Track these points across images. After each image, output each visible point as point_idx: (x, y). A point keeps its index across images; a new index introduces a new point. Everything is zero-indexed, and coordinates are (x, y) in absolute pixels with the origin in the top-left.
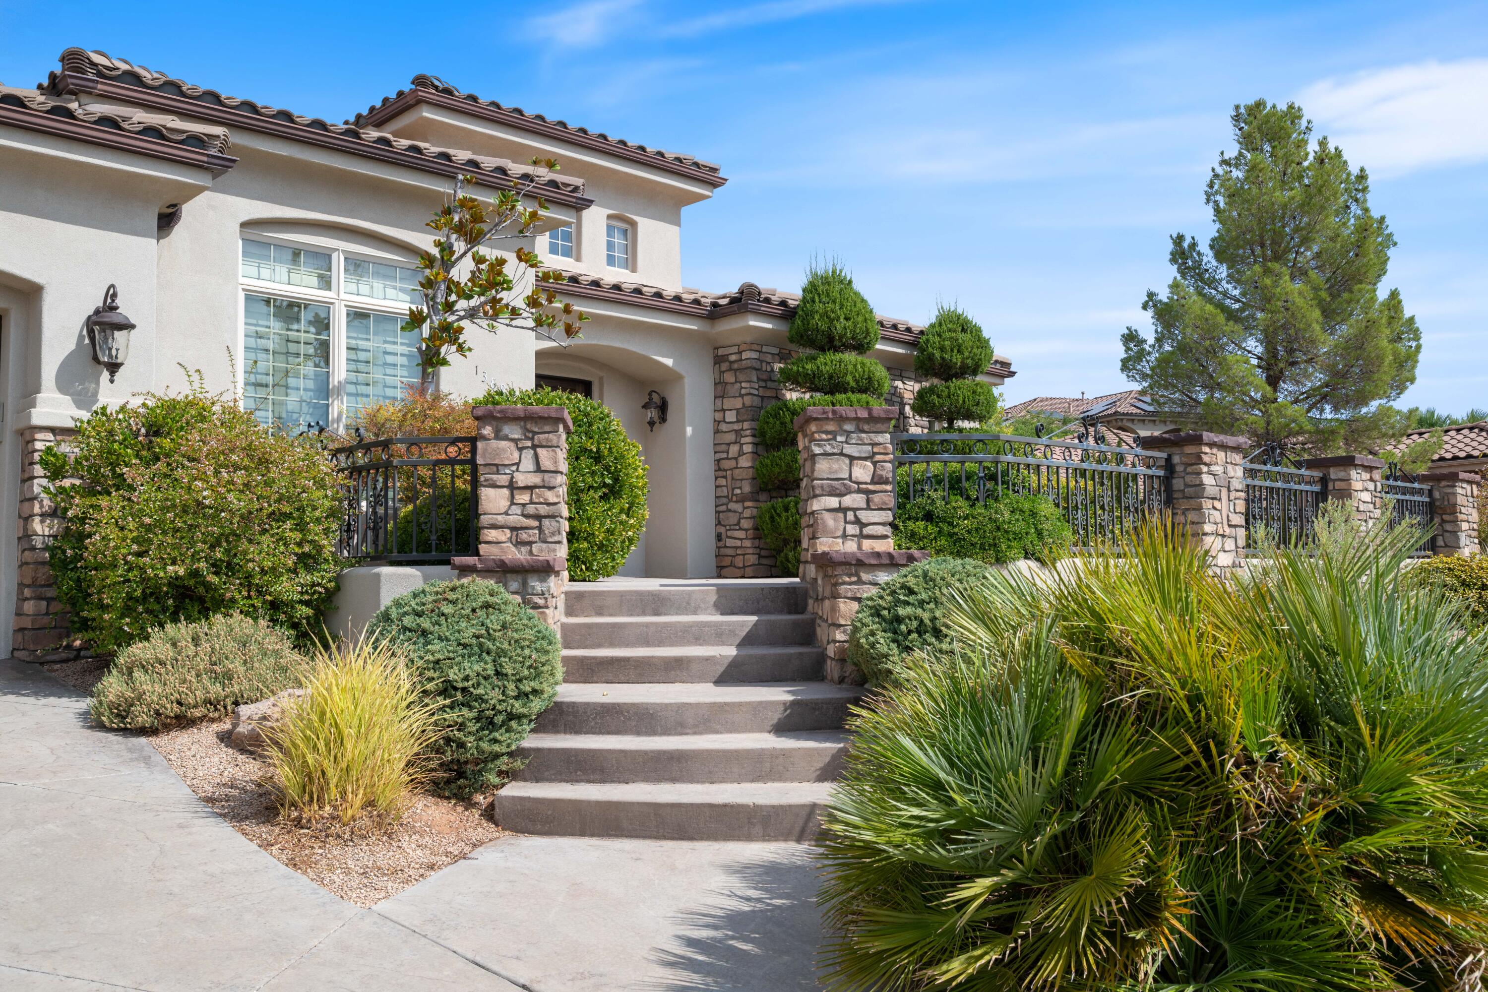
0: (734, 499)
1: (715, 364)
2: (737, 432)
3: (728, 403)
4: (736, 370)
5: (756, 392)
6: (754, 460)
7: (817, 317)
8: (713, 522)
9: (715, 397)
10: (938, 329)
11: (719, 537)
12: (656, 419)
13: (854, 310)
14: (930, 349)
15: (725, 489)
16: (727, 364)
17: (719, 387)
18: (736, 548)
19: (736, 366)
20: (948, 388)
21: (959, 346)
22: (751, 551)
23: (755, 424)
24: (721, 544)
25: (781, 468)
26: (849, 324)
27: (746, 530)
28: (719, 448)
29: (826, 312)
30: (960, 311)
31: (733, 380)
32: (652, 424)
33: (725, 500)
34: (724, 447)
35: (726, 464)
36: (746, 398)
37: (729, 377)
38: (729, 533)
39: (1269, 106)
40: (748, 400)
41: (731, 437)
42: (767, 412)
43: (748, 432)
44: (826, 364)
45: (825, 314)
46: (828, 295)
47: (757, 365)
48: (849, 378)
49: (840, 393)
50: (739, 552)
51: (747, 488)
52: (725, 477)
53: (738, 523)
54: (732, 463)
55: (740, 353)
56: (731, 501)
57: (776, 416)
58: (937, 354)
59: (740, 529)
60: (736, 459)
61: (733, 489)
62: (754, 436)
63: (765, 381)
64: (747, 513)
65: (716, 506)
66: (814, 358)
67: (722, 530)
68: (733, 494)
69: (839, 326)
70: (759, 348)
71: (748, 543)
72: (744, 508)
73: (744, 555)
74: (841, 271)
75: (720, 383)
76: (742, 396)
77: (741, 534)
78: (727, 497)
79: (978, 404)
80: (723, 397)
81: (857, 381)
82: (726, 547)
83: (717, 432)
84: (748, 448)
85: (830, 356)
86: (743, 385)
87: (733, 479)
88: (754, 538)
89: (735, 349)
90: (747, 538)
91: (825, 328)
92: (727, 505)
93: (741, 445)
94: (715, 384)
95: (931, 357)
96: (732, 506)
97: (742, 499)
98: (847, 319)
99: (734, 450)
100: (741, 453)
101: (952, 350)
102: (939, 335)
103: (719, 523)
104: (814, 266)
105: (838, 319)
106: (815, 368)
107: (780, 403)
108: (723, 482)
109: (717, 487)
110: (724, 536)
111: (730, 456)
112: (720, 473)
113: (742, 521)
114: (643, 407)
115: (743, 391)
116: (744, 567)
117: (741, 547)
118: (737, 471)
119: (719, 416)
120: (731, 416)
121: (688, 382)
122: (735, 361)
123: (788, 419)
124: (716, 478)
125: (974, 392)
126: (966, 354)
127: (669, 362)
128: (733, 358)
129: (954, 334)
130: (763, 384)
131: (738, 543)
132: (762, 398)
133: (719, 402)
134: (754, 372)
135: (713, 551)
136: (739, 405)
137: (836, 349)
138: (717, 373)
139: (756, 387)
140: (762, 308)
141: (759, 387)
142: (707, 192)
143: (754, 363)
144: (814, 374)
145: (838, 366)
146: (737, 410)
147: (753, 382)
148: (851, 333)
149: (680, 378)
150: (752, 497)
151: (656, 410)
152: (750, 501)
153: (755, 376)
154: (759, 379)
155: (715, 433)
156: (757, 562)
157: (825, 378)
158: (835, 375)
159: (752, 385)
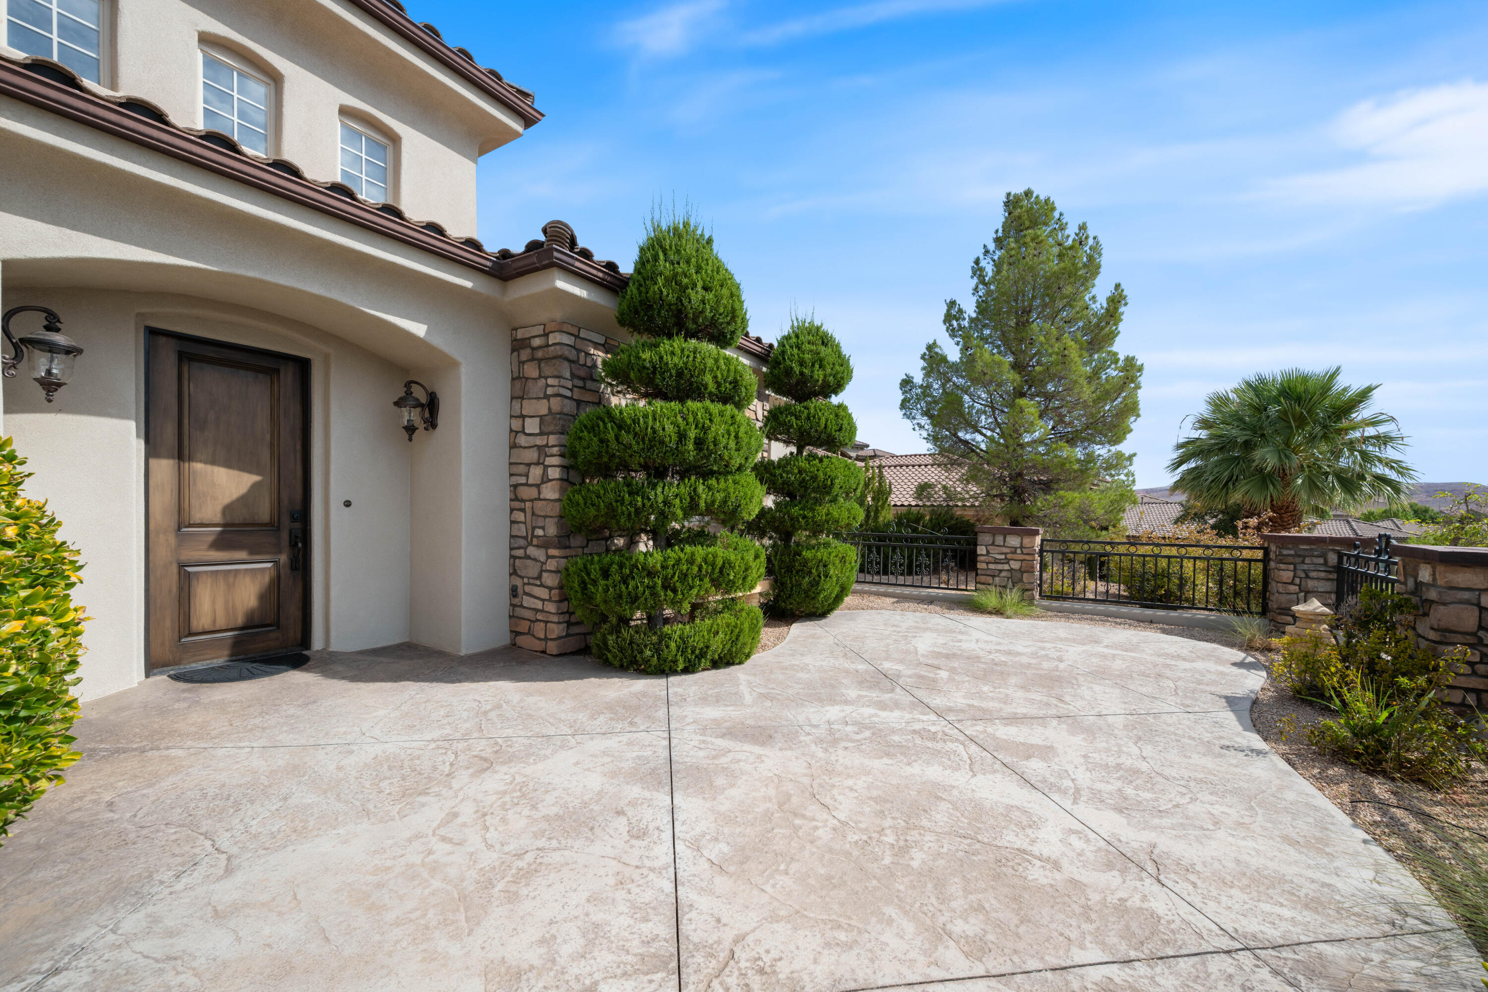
0: (535, 542)
1: (513, 351)
2: (539, 448)
3: (529, 407)
4: (540, 360)
5: (569, 394)
6: (563, 490)
7: (660, 281)
8: (506, 570)
9: (512, 398)
10: (794, 340)
11: (514, 592)
12: (417, 421)
13: (717, 277)
14: (788, 362)
15: (523, 526)
16: (529, 351)
17: (518, 384)
18: (536, 610)
19: (539, 354)
20: (806, 408)
21: (821, 360)
22: (555, 619)
23: (564, 439)
24: (516, 601)
25: (598, 510)
26: (710, 296)
27: (550, 589)
28: (515, 469)
29: (675, 275)
30: (817, 323)
31: (535, 374)
32: (410, 429)
33: (522, 542)
34: (522, 469)
35: (525, 493)
36: (552, 400)
37: (531, 370)
38: (528, 589)
39: (1034, 195)
40: (556, 403)
41: (532, 455)
42: (581, 422)
43: (555, 450)
44: (673, 353)
45: (673, 279)
46: (678, 252)
47: (572, 355)
48: (708, 378)
49: (694, 399)
50: (540, 617)
51: (552, 530)
52: (523, 510)
53: (539, 577)
54: (533, 493)
55: (546, 335)
56: (530, 544)
57: (593, 429)
58: (797, 369)
59: (542, 585)
60: (538, 486)
61: (533, 529)
62: (562, 455)
63: (583, 379)
64: (552, 565)
65: (511, 549)
66: (656, 346)
67: (518, 582)
68: (533, 536)
69: (696, 296)
70: (574, 331)
71: (551, 607)
72: (548, 557)
73: (546, 622)
74: (696, 228)
75: (519, 378)
76: (547, 397)
77: (543, 593)
78: (526, 538)
79: (840, 430)
80: (522, 398)
81: (719, 385)
82: (522, 606)
83: (513, 446)
84: (554, 473)
85: (678, 343)
86: (550, 381)
87: (533, 514)
88: (561, 601)
89: (539, 330)
90: (550, 600)
91: (672, 298)
92: (525, 548)
93: (546, 467)
94: (513, 379)
95: (789, 372)
96: (532, 551)
97: (545, 544)
98: (706, 288)
99: (536, 473)
100: (545, 479)
101: (813, 365)
102: (798, 347)
103: (514, 573)
104: (657, 217)
105: (694, 285)
106: (656, 358)
107: (600, 410)
108: (520, 516)
109: (512, 522)
110: (520, 591)
111: (531, 481)
112: (517, 504)
113: (545, 575)
114: (397, 404)
115: (550, 391)
116: (546, 639)
117: (542, 611)
118: (539, 504)
119: (516, 424)
120: (532, 426)
121: (465, 372)
122: (540, 347)
123: (611, 436)
124: (512, 510)
125: (837, 415)
126: (829, 371)
127: (419, 329)
128: (536, 342)
129: (814, 348)
130: (580, 383)
131: (539, 605)
132: (579, 402)
133: (517, 404)
134: (566, 364)
135: (505, 610)
136: (544, 411)
137: (690, 335)
138: (515, 364)
139: (570, 386)
140: (577, 264)
141: (574, 386)
142: (515, 125)
143: (567, 352)
144: (654, 368)
145: (691, 359)
146: (541, 417)
147: (565, 378)
148: (711, 311)
149: (453, 364)
150: (559, 542)
151: (419, 409)
152: (556, 547)
153: (569, 370)
154: (573, 375)
155: (511, 448)
156: (564, 634)
157: (671, 376)
158: (686, 371)
159: (563, 382)
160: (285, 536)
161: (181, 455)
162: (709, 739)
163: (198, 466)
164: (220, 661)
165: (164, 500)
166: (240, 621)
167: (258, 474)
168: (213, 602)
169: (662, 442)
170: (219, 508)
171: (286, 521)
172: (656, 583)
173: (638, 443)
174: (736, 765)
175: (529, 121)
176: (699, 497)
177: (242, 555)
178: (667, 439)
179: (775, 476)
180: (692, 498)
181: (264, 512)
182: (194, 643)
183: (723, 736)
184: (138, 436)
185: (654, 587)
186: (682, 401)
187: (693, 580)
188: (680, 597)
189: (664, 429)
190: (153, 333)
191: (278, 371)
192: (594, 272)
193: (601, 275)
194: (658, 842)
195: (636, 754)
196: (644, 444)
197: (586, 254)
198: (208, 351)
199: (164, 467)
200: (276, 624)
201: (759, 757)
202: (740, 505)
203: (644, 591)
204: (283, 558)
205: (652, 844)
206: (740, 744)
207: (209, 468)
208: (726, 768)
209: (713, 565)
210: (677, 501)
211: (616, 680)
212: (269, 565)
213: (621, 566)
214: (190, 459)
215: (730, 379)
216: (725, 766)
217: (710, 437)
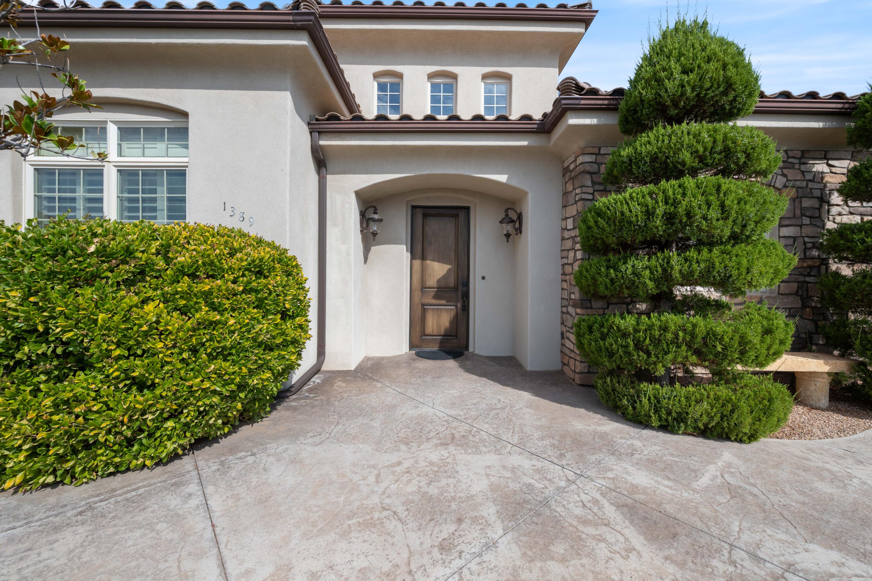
0: (571, 303)
1: (563, 176)
2: (573, 238)
3: (569, 211)
5: (590, 197)
8: (559, 320)
9: (562, 207)
11: (562, 335)
12: (512, 230)
15: (566, 292)
16: (569, 174)
17: (564, 197)
19: (573, 174)
22: (579, 359)
24: (563, 342)
28: (563, 254)
32: (508, 236)
33: (566, 303)
34: (566, 253)
35: (567, 269)
36: (578, 203)
37: (570, 187)
38: (568, 335)
40: (580, 205)
41: (570, 244)
43: (579, 239)
47: (592, 168)
50: (572, 355)
51: (577, 295)
52: (566, 281)
53: (572, 328)
54: (570, 269)
55: (576, 160)
56: (569, 304)
59: (573, 333)
60: (572, 264)
61: (570, 294)
62: (582, 242)
63: (603, 184)
65: (561, 307)
66: (636, 141)
67: (564, 329)
68: (570, 299)
70: (596, 151)
72: (576, 314)
73: (575, 360)
75: (564, 193)
77: (573, 339)
78: (567, 300)
80: (566, 206)
82: (565, 346)
83: (563, 238)
84: (579, 255)
86: (578, 191)
87: (571, 284)
89: (573, 158)
90: (577, 345)
92: (567, 307)
93: (575, 251)
96: (570, 309)
99: (571, 255)
100: (575, 260)
103: (562, 323)
108: (565, 285)
109: (562, 289)
110: (565, 335)
111: (569, 262)
112: (564, 277)
114: (501, 222)
115: (577, 198)
116: (575, 372)
117: (573, 351)
118: (573, 277)
119: (564, 224)
120: (570, 224)
121: (531, 197)
122: (573, 169)
124: (562, 281)
128: (572, 166)
130: (600, 188)
131: (572, 347)
133: (564, 211)
134: (588, 176)
135: (558, 347)
136: (575, 212)
138: (564, 185)
139: (591, 190)
140: (583, 102)
141: (594, 191)
142: (577, 29)
143: (588, 168)
144: (631, 160)
145: (666, 142)
146: (573, 217)
147: (587, 187)
148: (692, 92)
149: (526, 193)
150: (581, 304)
151: (512, 224)
152: (580, 308)
153: (590, 180)
154: (594, 183)
155: (562, 240)
156: (586, 371)
157: (646, 163)
158: (660, 155)
159: (585, 189)
160: (460, 293)
161: (423, 258)
162: (605, 502)
163: (428, 262)
164: (436, 349)
165: (417, 277)
166: (442, 332)
167: (450, 264)
168: (433, 322)
169: (630, 222)
170: (436, 280)
171: (460, 286)
172: (628, 343)
173: (610, 226)
174: (594, 543)
175: (587, 22)
176: (672, 268)
177: (444, 302)
178: (634, 219)
179: (853, 241)
180: (664, 270)
181: (452, 282)
182: (426, 339)
183: (618, 506)
184: (407, 251)
185: (627, 346)
186: (656, 182)
187: (668, 345)
188: (654, 359)
189: (631, 211)
190: (414, 207)
191: (458, 215)
192: (600, 102)
193: (606, 102)
194: (446, 564)
195: (531, 481)
196: (615, 225)
197: (594, 92)
198: (432, 211)
199: (417, 263)
200: (456, 336)
201: (631, 550)
202: (731, 276)
203: (618, 349)
204: (459, 305)
205: (440, 562)
206: (627, 523)
207: (432, 262)
208: (581, 539)
209: (693, 335)
210: (647, 272)
211: (599, 416)
212: (454, 307)
213: (602, 326)
214: (426, 259)
215: (719, 148)
216: (584, 536)
217: (681, 210)
